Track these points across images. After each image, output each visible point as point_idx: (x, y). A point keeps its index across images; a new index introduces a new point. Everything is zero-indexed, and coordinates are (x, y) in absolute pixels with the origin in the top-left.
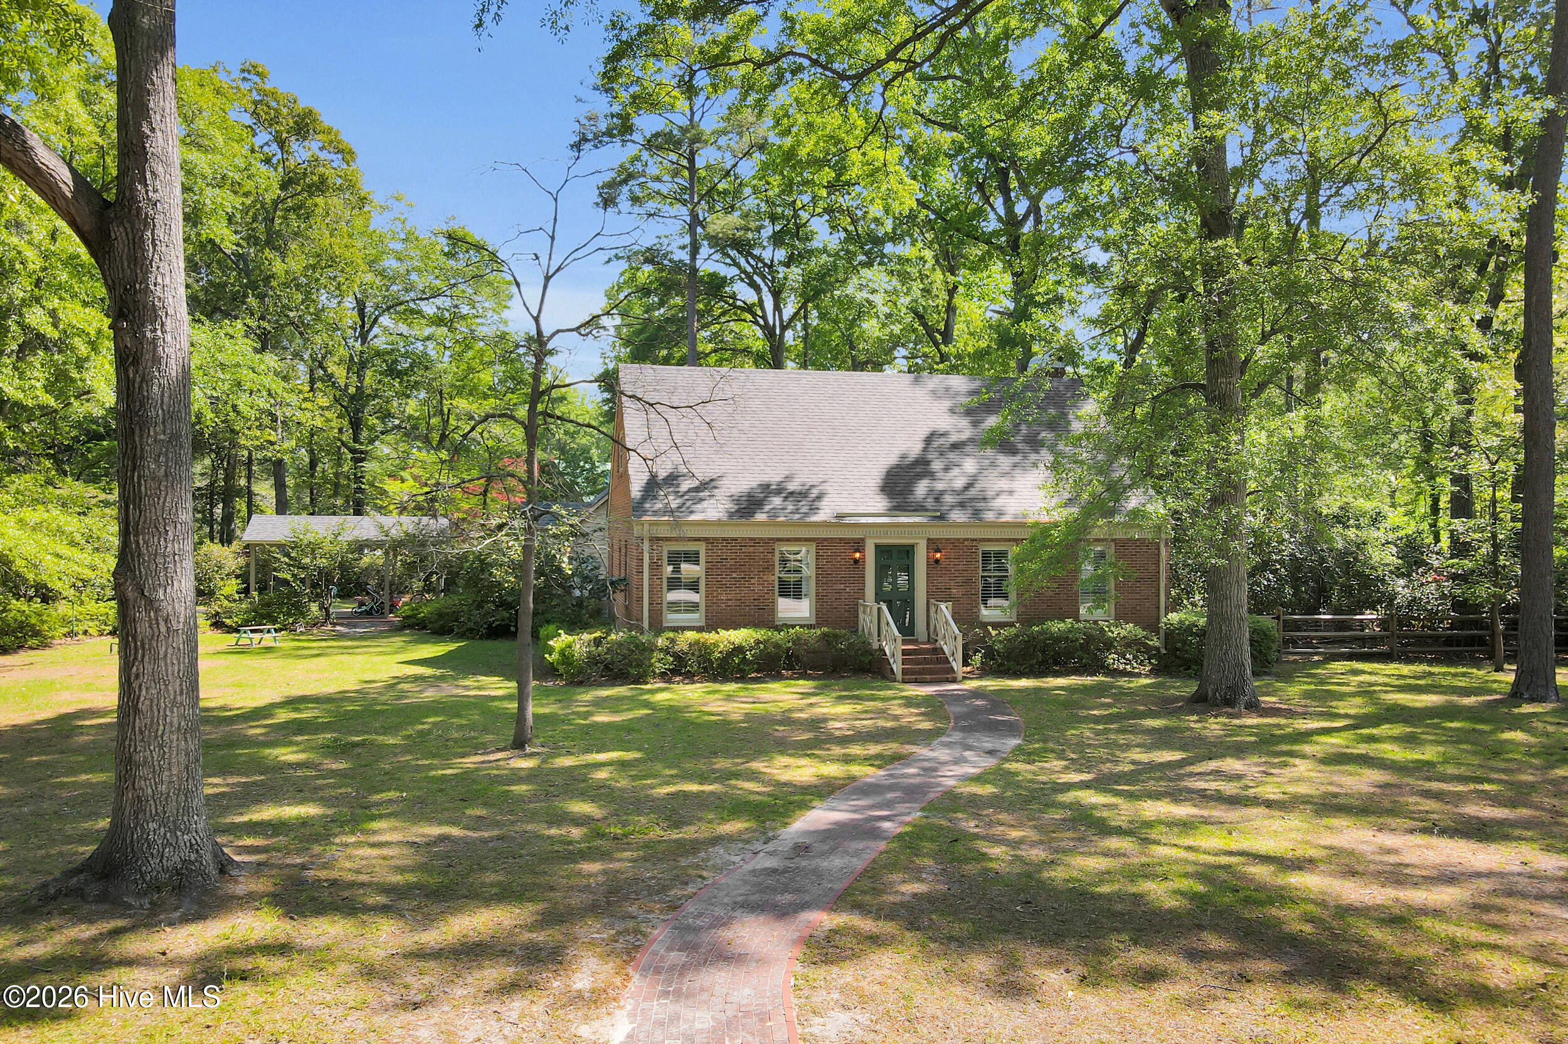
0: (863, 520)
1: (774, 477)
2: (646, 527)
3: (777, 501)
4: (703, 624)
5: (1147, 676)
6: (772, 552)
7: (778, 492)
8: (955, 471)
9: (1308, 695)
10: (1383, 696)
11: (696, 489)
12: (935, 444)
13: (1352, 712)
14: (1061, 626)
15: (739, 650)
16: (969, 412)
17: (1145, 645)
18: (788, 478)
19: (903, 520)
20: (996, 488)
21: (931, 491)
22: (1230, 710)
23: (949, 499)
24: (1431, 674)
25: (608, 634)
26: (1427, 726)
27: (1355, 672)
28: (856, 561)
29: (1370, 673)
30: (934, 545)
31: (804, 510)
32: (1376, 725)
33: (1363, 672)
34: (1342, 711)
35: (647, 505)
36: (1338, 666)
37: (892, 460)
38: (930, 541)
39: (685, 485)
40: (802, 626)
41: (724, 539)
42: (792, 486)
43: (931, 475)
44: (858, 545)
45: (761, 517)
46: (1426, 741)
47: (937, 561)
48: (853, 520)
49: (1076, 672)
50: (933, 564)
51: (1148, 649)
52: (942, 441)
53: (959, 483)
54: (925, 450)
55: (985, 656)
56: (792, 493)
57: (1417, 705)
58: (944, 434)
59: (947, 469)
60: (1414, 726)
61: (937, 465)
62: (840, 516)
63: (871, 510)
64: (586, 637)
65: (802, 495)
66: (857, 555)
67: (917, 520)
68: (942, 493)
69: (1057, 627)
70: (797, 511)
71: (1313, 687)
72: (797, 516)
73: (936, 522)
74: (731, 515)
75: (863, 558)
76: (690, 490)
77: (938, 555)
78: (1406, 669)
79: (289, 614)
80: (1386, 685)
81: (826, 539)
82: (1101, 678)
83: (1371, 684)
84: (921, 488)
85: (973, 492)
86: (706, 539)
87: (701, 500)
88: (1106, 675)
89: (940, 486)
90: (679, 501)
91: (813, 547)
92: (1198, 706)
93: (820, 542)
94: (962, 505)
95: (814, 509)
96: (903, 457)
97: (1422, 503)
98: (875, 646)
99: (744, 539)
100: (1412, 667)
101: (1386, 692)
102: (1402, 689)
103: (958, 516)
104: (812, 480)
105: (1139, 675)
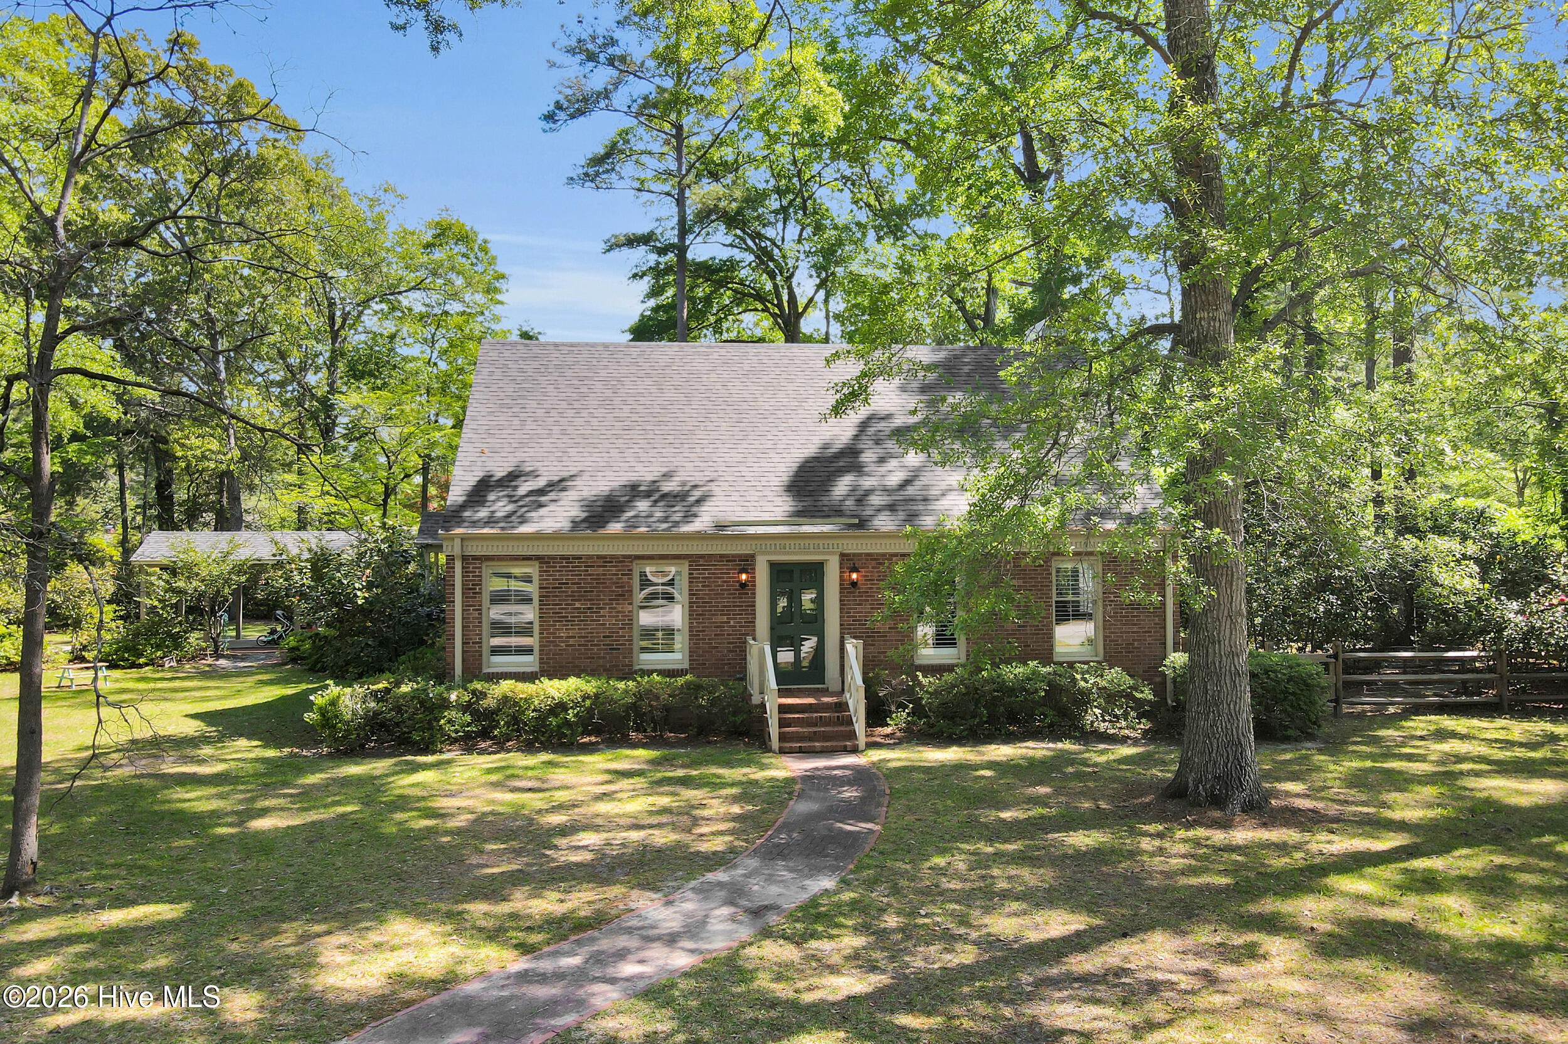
0: (752, 530)
1: (645, 474)
2: (457, 542)
3: (643, 505)
4: (536, 669)
5: (1136, 742)
6: (629, 574)
7: (648, 494)
8: (893, 463)
9: (1356, 780)
10: (1471, 783)
11: (541, 492)
12: (871, 430)
13: (1413, 815)
14: (1020, 670)
15: (560, 707)
16: (924, 389)
17: (1135, 699)
18: (667, 476)
19: (806, 529)
20: (943, 485)
21: (854, 489)
22: (1217, 814)
23: (876, 500)
24: (1553, 739)
25: (398, 684)
26: (1531, 851)
27: (1442, 735)
28: (743, 585)
29: (1463, 737)
30: (849, 562)
31: (677, 517)
32: (1444, 849)
33: (1454, 735)
34: (1397, 815)
35: (467, 514)
36: (1420, 724)
37: (810, 449)
38: (843, 556)
39: (524, 489)
40: (661, 672)
41: (563, 557)
42: (668, 487)
43: (857, 468)
44: (746, 563)
45: (615, 527)
46: (1525, 889)
47: (854, 584)
48: (737, 530)
49: (1036, 735)
50: (849, 588)
51: (1140, 703)
52: (882, 425)
53: (895, 479)
54: (856, 437)
55: (912, 714)
56: (664, 496)
57: (1524, 802)
58: (888, 417)
59: (882, 460)
60: (1509, 850)
61: (868, 457)
62: (720, 527)
63: (766, 517)
64: (359, 690)
65: (679, 497)
66: (744, 577)
67: (826, 528)
68: (868, 492)
69: (1014, 672)
70: (665, 520)
71: (1369, 764)
72: (665, 526)
73: (851, 532)
74: (576, 524)
75: (753, 580)
76: (531, 493)
77: (854, 576)
78: (1518, 729)
79: (158, 647)
80: (1482, 759)
81: (702, 556)
82: (1067, 745)
83: (1460, 759)
84: (843, 486)
85: (910, 491)
86: (538, 558)
87: (541, 506)
88: (1077, 740)
89: (867, 483)
90: (510, 508)
91: (685, 568)
92: (1171, 806)
93: (694, 560)
94: (892, 508)
95: (689, 516)
96: (826, 446)
97: (1551, 500)
98: (756, 700)
99: (590, 557)
100: (1526, 725)
101: (1477, 774)
102: (1504, 768)
103: (884, 523)
104: (698, 478)
105: (1124, 740)
